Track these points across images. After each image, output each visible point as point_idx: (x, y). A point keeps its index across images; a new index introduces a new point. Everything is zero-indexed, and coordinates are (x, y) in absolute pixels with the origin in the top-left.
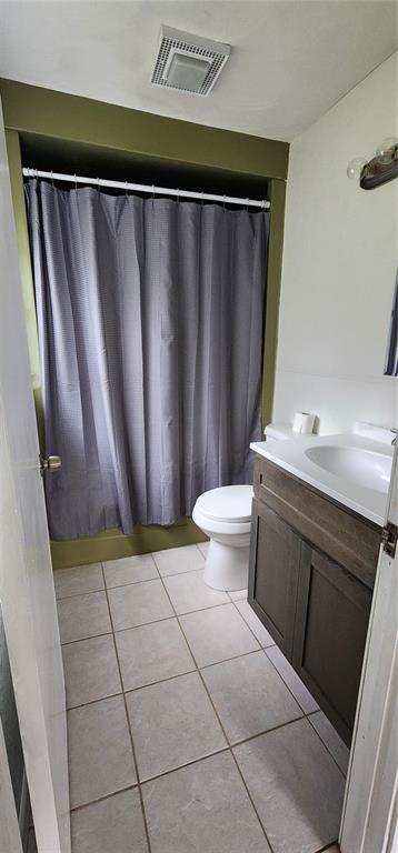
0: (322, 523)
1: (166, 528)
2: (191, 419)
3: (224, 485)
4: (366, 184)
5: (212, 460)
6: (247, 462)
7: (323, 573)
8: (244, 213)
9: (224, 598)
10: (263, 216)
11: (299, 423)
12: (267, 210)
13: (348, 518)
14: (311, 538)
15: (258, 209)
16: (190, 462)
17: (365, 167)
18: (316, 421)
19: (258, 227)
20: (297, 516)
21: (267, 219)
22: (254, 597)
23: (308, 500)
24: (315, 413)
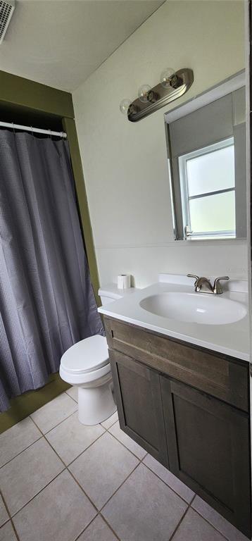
0: (174, 359)
1: (39, 389)
2: (41, 297)
3: (77, 341)
4: (132, 118)
5: (64, 324)
6: (89, 317)
7: (183, 397)
8: (49, 140)
9: (100, 430)
10: (64, 143)
11: (121, 283)
12: (65, 139)
13: (195, 352)
14: (167, 371)
15: (58, 138)
16: (47, 331)
17: (131, 106)
18: (132, 279)
19: (61, 150)
20: (151, 358)
21: (66, 145)
22: (125, 423)
23: (158, 344)
24: (129, 273)
